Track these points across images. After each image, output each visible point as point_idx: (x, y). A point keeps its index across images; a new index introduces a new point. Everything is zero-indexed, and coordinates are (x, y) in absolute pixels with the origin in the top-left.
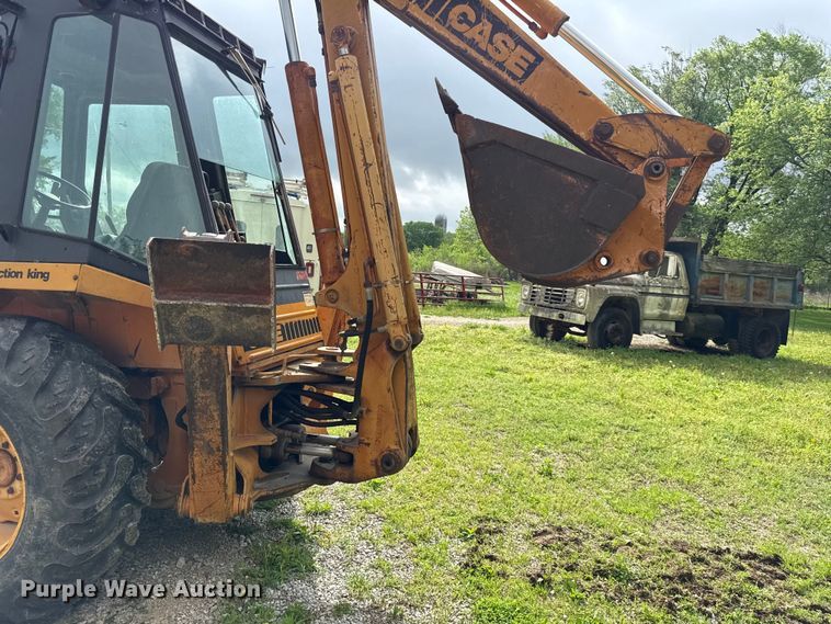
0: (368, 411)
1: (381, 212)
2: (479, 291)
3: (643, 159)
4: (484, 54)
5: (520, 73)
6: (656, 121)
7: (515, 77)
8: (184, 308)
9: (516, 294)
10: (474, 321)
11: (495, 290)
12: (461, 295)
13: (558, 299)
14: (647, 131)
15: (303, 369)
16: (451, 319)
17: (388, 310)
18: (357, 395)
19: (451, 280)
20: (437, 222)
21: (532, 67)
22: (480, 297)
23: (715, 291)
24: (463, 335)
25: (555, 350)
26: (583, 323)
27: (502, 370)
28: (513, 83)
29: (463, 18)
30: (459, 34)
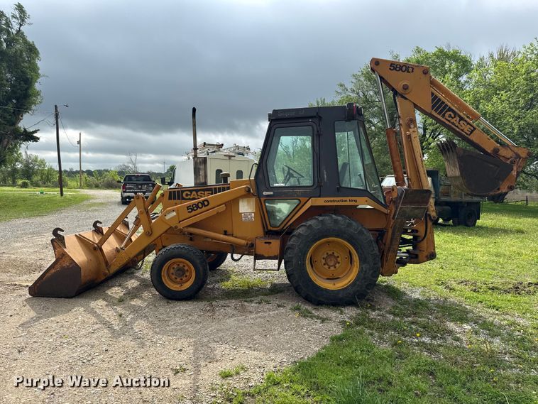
4: (457, 127)
5: (469, 133)
6: (512, 148)
21: (472, 131)
23: (447, 194)
29: (450, 116)
30: (449, 121)
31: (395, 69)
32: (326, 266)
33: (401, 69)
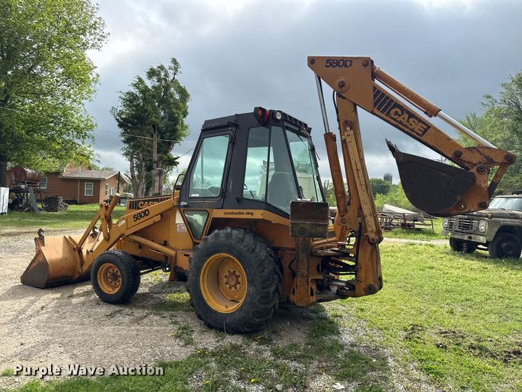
0: (361, 268)
1: (364, 187)
2: (415, 222)
3: (476, 165)
4: (406, 126)
5: (421, 133)
6: (481, 150)
7: (419, 134)
8: (298, 224)
9: (439, 224)
10: (412, 241)
11: (426, 222)
12: (404, 226)
13: (467, 227)
14: (477, 154)
15: (331, 250)
16: (398, 240)
17: (368, 227)
18: (356, 262)
19: (397, 216)
20: (385, 178)
21: (426, 130)
22: (416, 226)
24: (406, 249)
25: (467, 259)
26: (485, 242)
27: (430, 268)
28: (418, 137)
29: (396, 113)
30: (395, 120)
31: (331, 65)
32: (228, 286)
33: (338, 64)
